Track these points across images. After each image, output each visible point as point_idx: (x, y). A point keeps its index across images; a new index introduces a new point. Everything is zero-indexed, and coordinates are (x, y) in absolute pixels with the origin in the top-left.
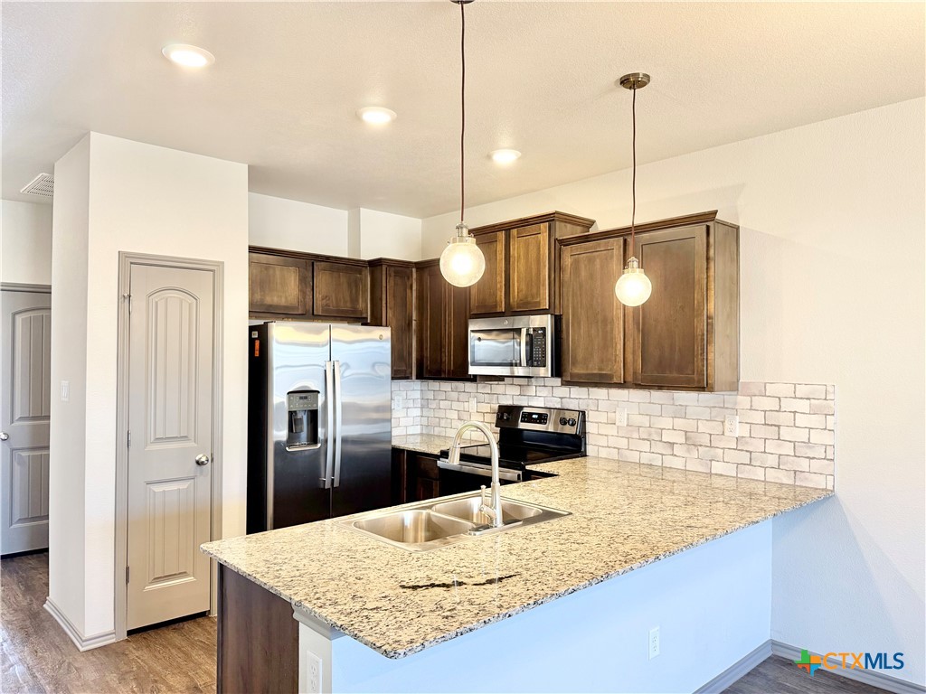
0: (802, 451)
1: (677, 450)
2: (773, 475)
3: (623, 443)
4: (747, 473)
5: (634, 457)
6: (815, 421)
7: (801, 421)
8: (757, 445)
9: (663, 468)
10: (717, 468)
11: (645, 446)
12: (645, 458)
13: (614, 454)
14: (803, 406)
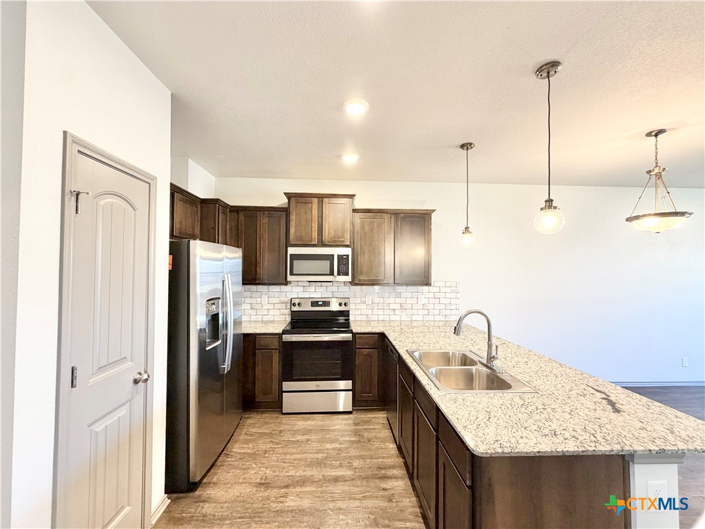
0: (448, 307)
1: (397, 312)
2: (437, 318)
3: (369, 312)
4: (427, 318)
5: (375, 318)
6: (453, 295)
7: (448, 295)
8: (431, 307)
9: (390, 321)
10: (414, 318)
11: (381, 312)
12: (381, 318)
13: (364, 318)
14: (448, 290)
